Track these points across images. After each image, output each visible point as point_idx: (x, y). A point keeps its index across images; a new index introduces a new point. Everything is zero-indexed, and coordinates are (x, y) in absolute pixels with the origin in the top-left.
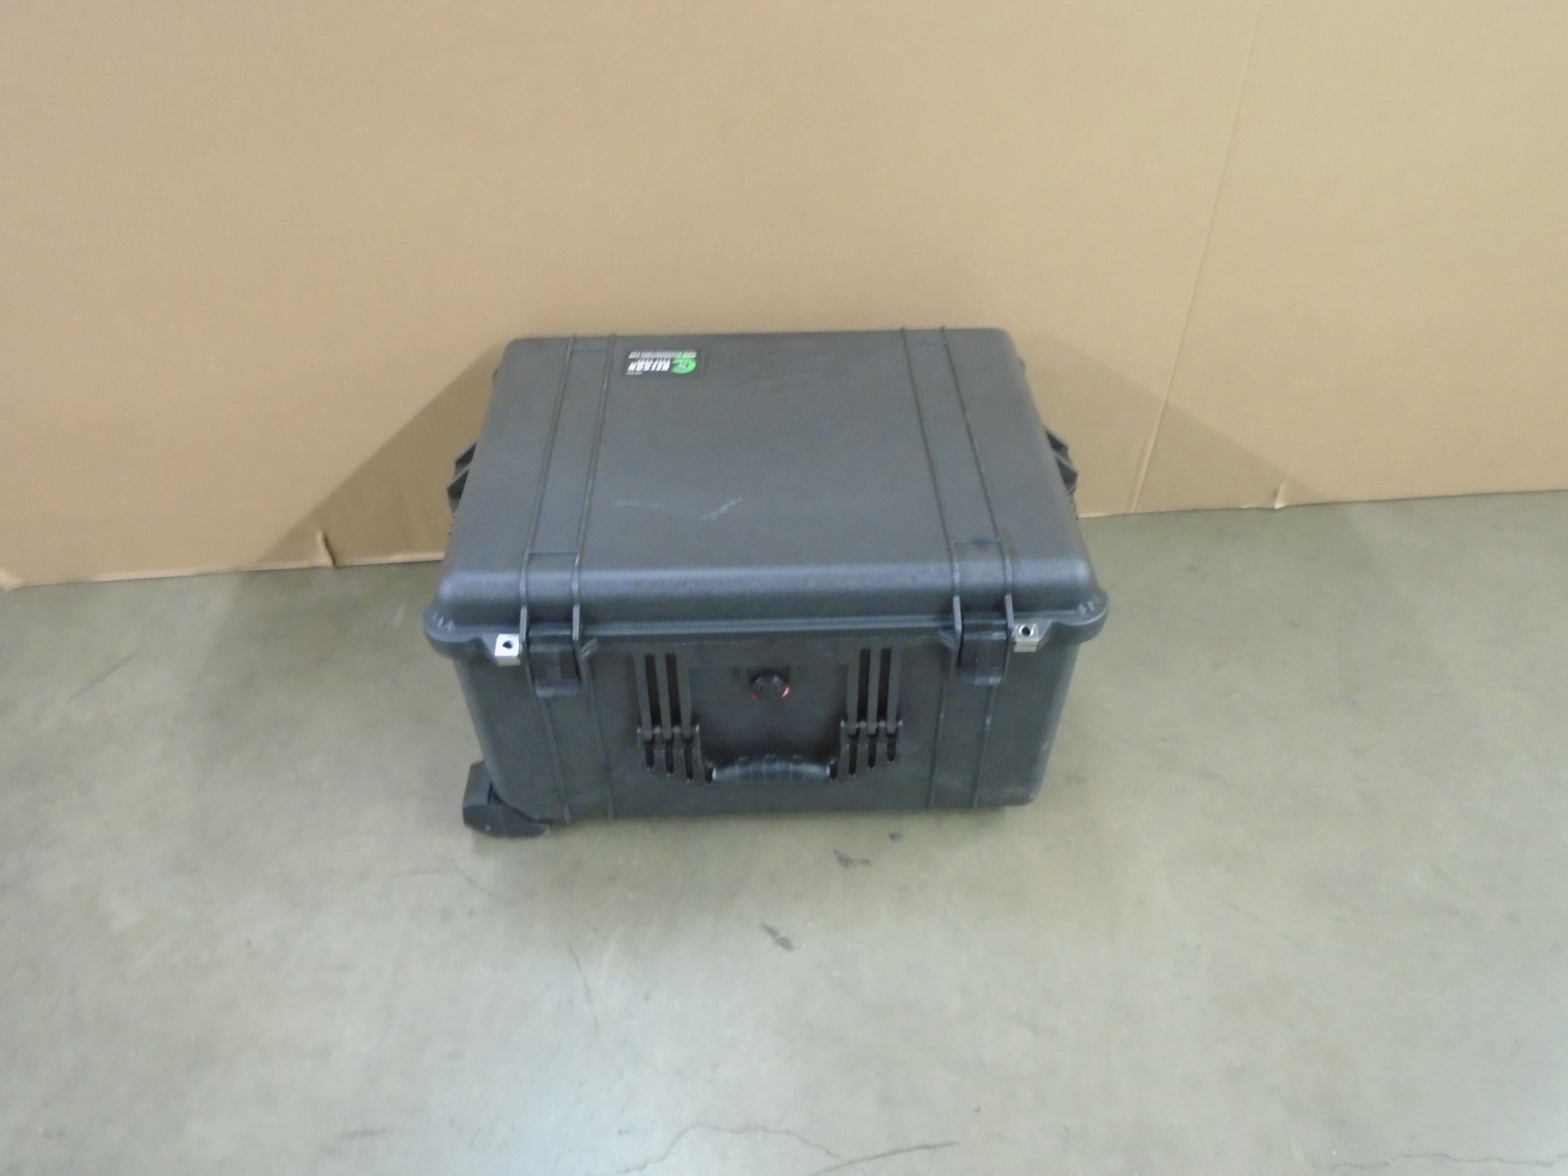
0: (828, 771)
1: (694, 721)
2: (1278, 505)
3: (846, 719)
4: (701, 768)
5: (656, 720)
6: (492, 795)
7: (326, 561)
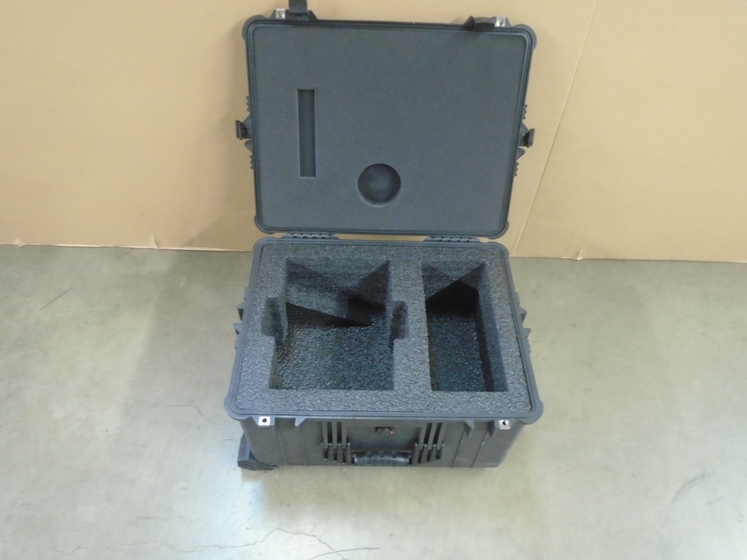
0: (408, 460)
1: (348, 440)
2: (579, 259)
3: (418, 443)
4: (350, 459)
5: (330, 440)
6: (251, 456)
7: (155, 247)
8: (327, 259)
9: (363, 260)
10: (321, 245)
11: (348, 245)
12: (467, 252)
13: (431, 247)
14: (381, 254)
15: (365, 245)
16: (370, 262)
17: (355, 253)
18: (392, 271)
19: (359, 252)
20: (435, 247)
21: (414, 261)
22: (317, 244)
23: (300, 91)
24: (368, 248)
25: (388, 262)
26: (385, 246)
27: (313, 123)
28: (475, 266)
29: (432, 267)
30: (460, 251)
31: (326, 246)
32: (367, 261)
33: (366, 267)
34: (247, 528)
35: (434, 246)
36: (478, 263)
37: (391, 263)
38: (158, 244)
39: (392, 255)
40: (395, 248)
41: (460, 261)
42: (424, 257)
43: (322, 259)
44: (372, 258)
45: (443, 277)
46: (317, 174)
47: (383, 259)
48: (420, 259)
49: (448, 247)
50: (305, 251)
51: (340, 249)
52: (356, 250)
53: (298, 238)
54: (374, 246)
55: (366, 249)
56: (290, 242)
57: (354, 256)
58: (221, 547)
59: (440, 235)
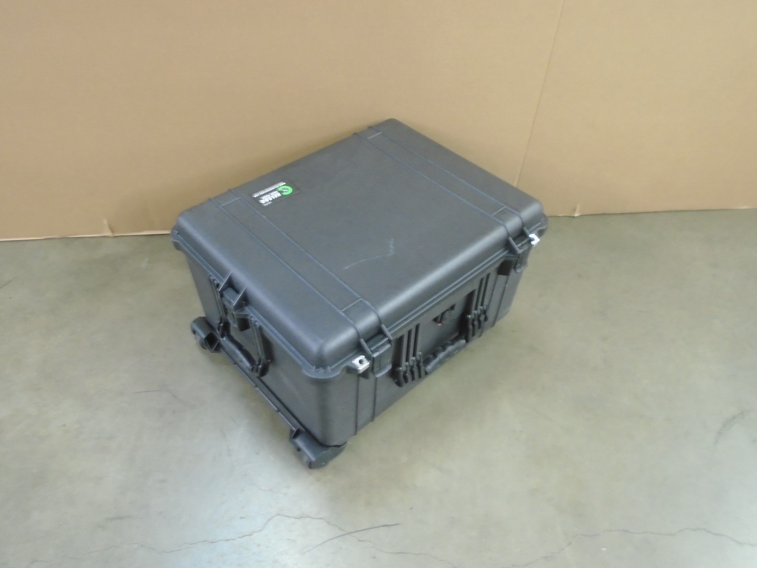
2: (576, 215)
3: (471, 314)
4: (423, 371)
5: (407, 359)
7: (109, 234)
34: (242, 518)
38: (112, 231)
58: (212, 542)
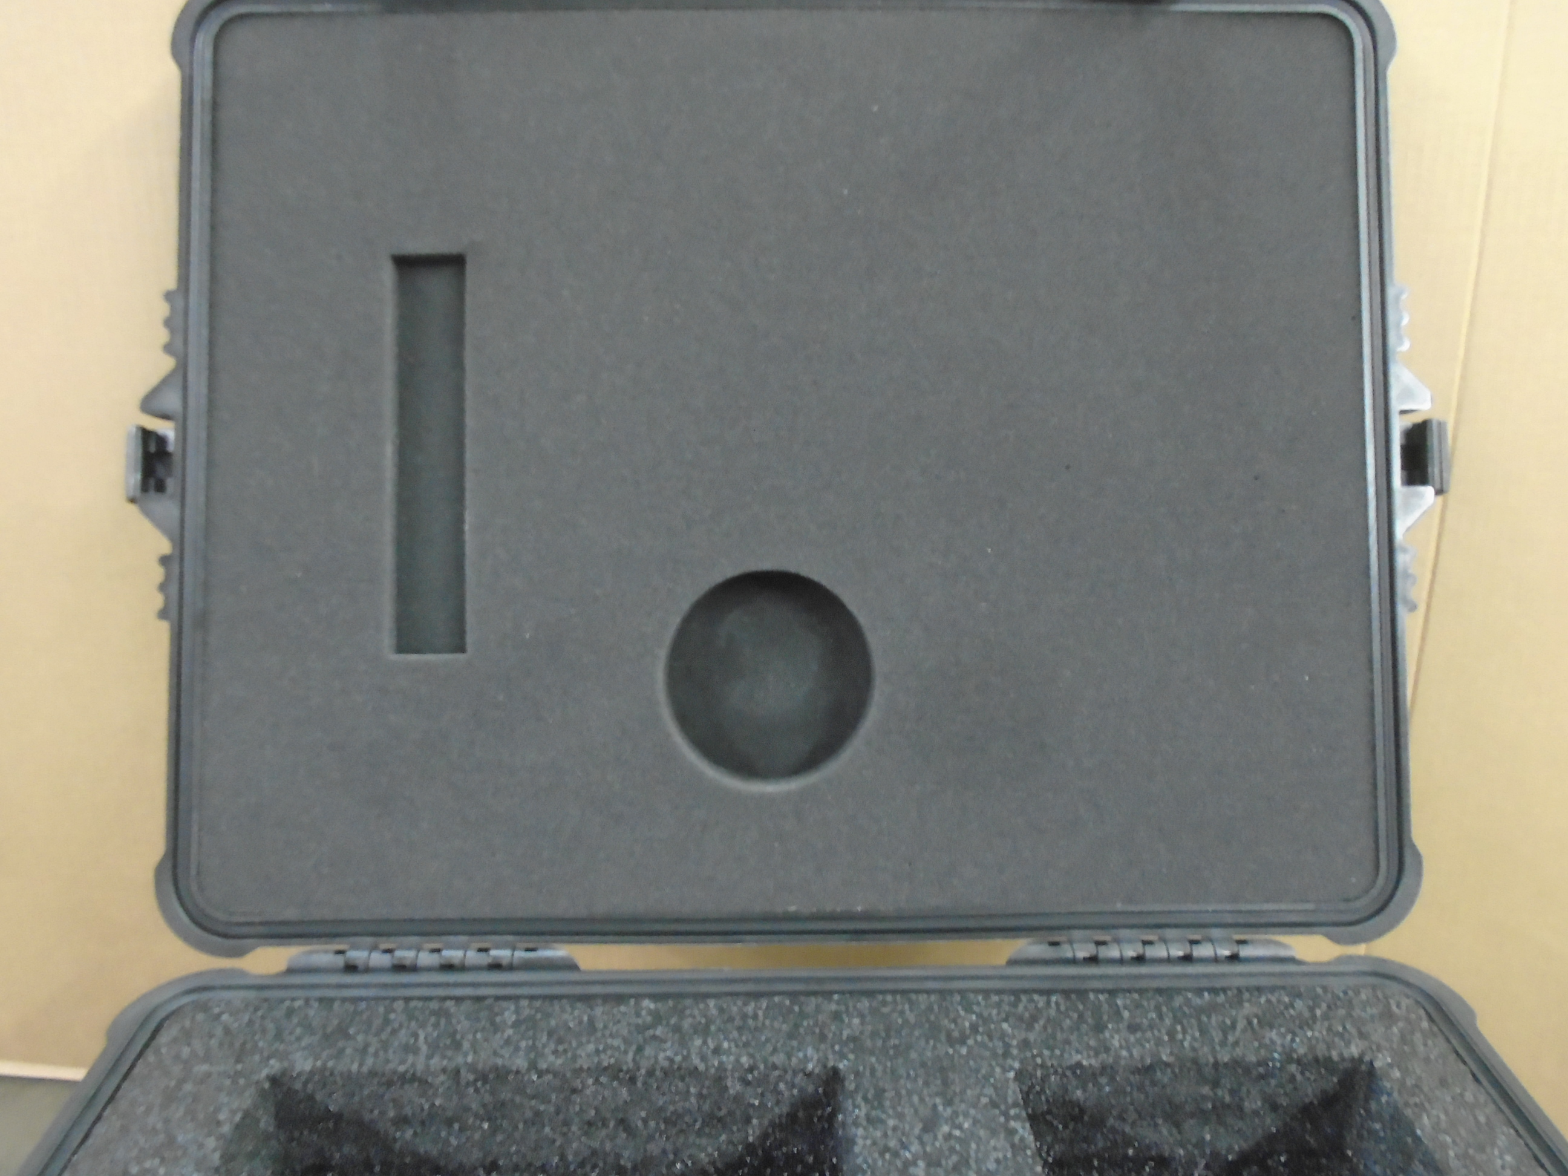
8: (501, 1075)
9: (694, 1072)
10: (479, 999)
11: (620, 999)
12: (1248, 1008)
13: (1048, 993)
14: (791, 1036)
15: (706, 996)
16: (734, 1087)
17: (654, 1037)
18: (860, 1132)
19: (677, 1029)
20: (1075, 993)
21: (977, 1071)
22: (459, 1000)
23: (405, 264)
24: (721, 1010)
25: (833, 1079)
26: (815, 993)
27: (458, 393)
28: (1310, 1087)
29: (1076, 1104)
30: (1211, 1009)
31: (504, 1004)
32: (719, 1079)
33: (714, 1121)
35: (1065, 985)
36: (1326, 1064)
37: (850, 1085)
39: (853, 1039)
40: (865, 1004)
41: (1225, 1057)
42: (1025, 1044)
43: (467, 1076)
44: (744, 1060)
45: (1139, 1163)
46: (470, 639)
47: (806, 1059)
48: (1006, 1054)
49: (1141, 991)
50: (384, 1036)
51: (572, 1016)
52: (658, 1018)
53: (368, 970)
54: (757, 996)
55: (714, 1012)
56: (318, 993)
57: (648, 1051)
59: (1088, 932)
